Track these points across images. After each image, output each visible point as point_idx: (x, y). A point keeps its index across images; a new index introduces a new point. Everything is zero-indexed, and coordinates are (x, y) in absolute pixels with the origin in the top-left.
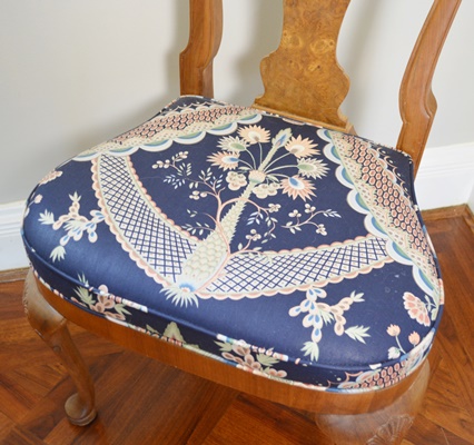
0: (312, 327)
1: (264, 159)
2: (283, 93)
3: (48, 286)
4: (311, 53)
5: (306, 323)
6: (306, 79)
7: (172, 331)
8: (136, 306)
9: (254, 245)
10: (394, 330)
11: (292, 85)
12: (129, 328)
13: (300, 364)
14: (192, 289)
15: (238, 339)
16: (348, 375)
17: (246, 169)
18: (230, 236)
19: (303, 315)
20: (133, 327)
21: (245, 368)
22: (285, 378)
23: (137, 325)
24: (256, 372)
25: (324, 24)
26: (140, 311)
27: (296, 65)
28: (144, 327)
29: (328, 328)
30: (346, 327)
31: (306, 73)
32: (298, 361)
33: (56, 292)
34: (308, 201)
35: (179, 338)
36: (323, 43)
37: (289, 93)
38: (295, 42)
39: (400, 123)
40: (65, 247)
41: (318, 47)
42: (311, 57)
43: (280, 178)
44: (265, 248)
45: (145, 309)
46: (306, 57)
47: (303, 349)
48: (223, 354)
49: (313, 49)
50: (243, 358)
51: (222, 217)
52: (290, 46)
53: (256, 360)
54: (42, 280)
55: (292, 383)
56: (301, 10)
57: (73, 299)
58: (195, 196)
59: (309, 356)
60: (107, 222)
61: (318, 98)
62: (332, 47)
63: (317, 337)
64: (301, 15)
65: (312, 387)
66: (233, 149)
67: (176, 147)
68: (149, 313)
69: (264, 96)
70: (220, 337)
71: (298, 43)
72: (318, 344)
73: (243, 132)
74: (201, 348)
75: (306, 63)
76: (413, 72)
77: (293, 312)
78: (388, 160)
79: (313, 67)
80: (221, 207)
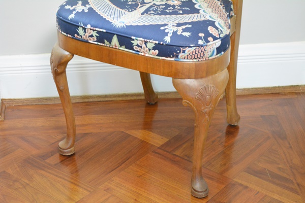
0: (168, 32)
3: (65, 34)
5: (166, 31)
7: (115, 40)
8: (101, 30)
9: (150, 14)
10: (201, 35)
12: (98, 44)
13: (163, 44)
14: (123, 23)
15: (140, 38)
16: (182, 49)
18: (142, 12)
19: (166, 29)
20: (99, 44)
21: (143, 54)
22: (157, 55)
23: (101, 43)
24: (147, 55)
26: (103, 32)
28: (104, 43)
29: (175, 33)
30: (182, 32)
32: (161, 43)
33: (68, 35)
34: (177, 6)
35: (117, 44)
40: (75, 14)
43: (167, 0)
44: (154, 14)
45: (104, 31)
47: (164, 39)
48: (134, 47)
50: (141, 47)
51: (140, 7)
53: (146, 47)
54: (63, 33)
55: (161, 58)
57: (76, 35)
58: (130, 3)
59: (166, 41)
60: (92, 7)
63: (170, 35)
65: (169, 59)
68: (106, 32)
70: (133, 37)
72: (171, 37)
74: (126, 48)
77: (162, 28)
80: (140, 6)
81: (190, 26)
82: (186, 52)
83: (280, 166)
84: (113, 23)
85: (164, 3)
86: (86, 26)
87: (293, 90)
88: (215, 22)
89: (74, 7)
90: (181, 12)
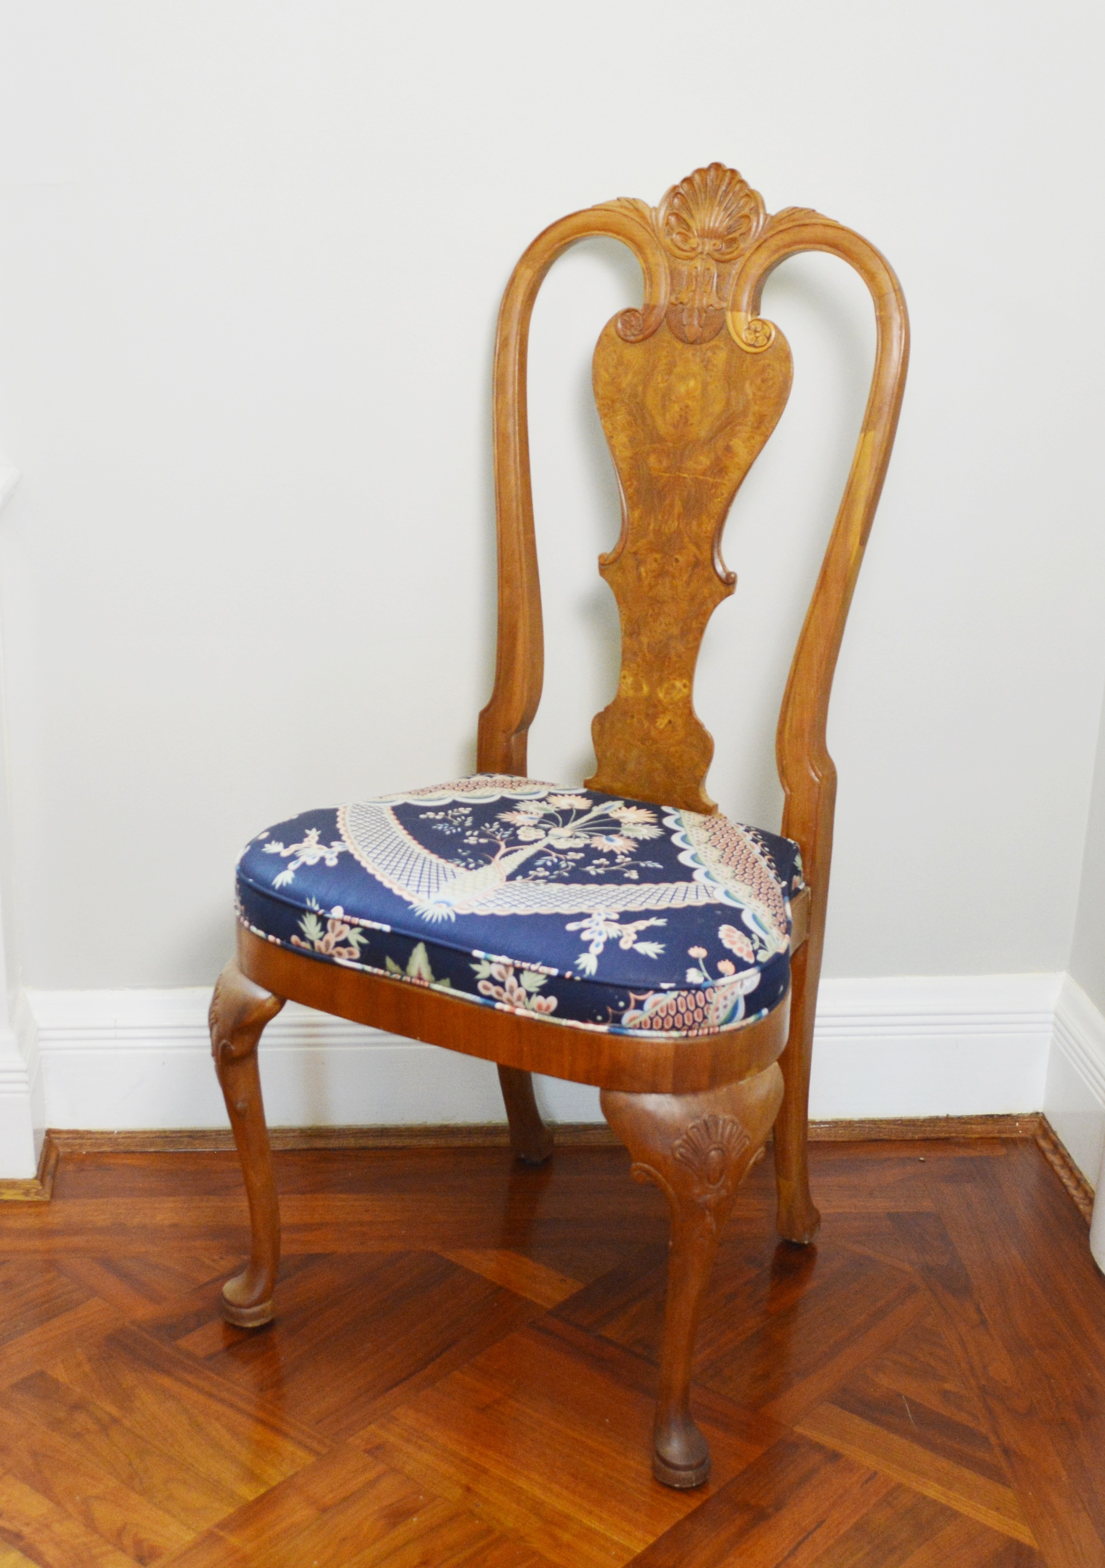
0: (590, 942)
1: (575, 819)
2: (622, 766)
3: (261, 933)
4: (660, 701)
5: (585, 936)
6: (655, 742)
7: (419, 960)
8: (376, 925)
9: (536, 878)
10: (698, 952)
11: (635, 753)
12: (363, 971)
13: (572, 979)
14: (448, 905)
15: (500, 955)
16: (632, 996)
17: (547, 826)
18: (509, 870)
19: (582, 930)
20: (368, 968)
21: (507, 1008)
22: (555, 1014)
23: (374, 965)
24: (520, 1012)
25: (674, 659)
26: (381, 932)
27: (640, 721)
28: (383, 966)
29: (612, 944)
30: (635, 942)
31: (653, 733)
32: (568, 974)
33: (271, 938)
34: (622, 854)
35: (426, 972)
36: (674, 686)
37: (631, 766)
38: (637, 687)
39: (782, 796)
40: (295, 872)
41: (667, 693)
42: (660, 708)
43: (591, 836)
44: (548, 880)
45: (387, 928)
46: (653, 709)
47: (577, 962)
48: (480, 985)
49: (661, 695)
50: (502, 985)
51: (504, 856)
52: (631, 693)
53: (520, 985)
54: (254, 929)
55: (565, 1022)
56: (645, 640)
57: (294, 939)
58: (472, 841)
59: (584, 971)
60: (352, 851)
61: (671, 771)
62: (685, 691)
63: (596, 949)
64: (645, 647)
65: (590, 1027)
66: (535, 811)
67: (455, 804)
68: (392, 933)
69: (597, 775)
70: (477, 953)
71: (641, 689)
72: (598, 957)
73: (552, 799)
74: (454, 985)
75: (653, 718)
76: (789, 714)
77: (571, 927)
78: (763, 846)
79: (662, 722)
80: (503, 850)
81: (661, 922)
82: (647, 1006)
83: (947, 1386)
84: (416, 903)
85: (579, 843)
86: (328, 907)
87: (993, 1130)
88: (740, 911)
89: (293, 848)
90: (634, 875)
